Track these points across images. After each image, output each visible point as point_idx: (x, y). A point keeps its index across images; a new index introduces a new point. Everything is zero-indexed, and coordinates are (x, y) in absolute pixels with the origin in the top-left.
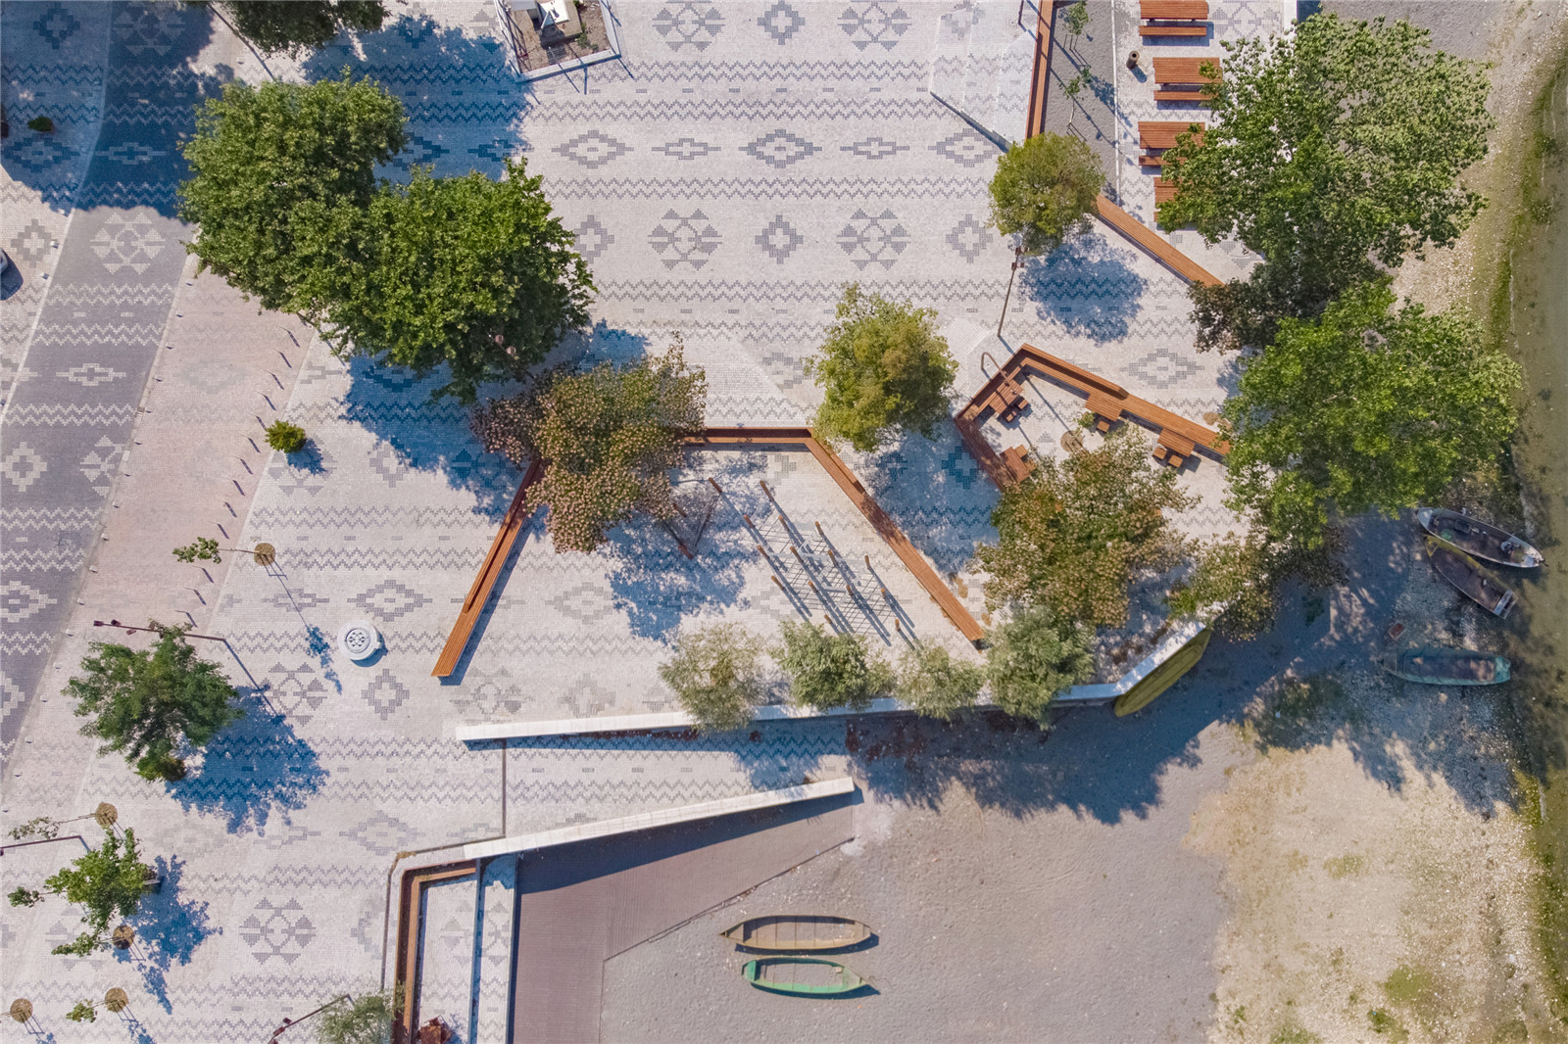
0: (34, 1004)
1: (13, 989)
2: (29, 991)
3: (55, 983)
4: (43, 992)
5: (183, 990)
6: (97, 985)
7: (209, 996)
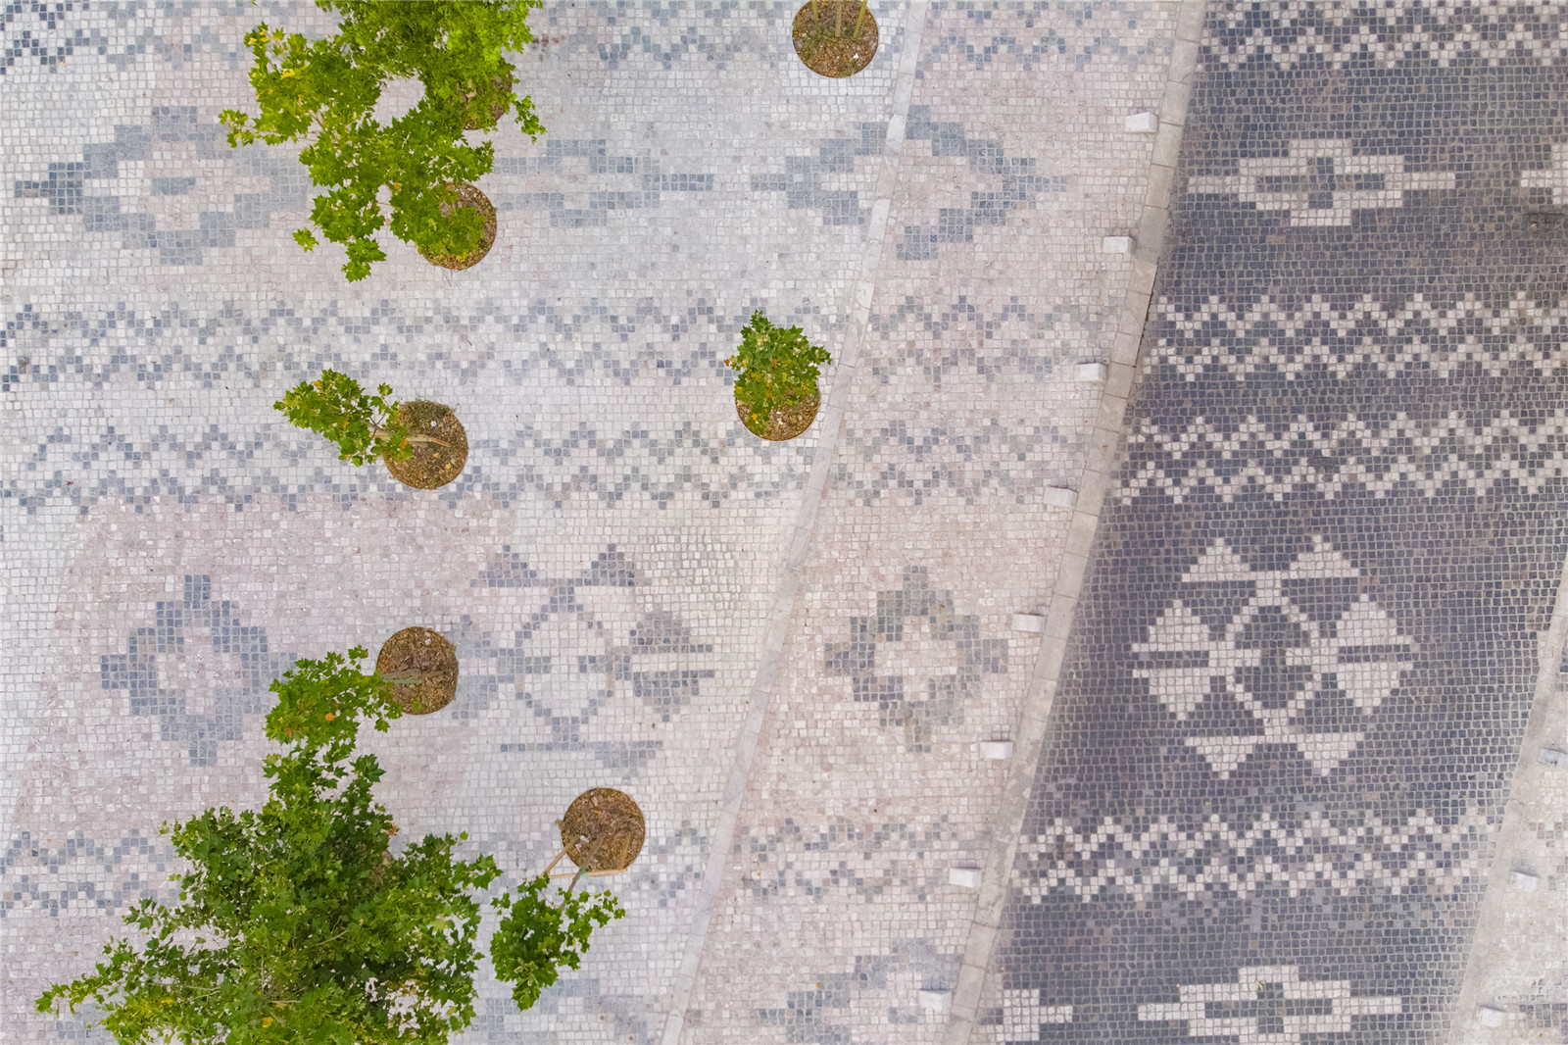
0: (731, 421)
1: (817, 472)
2: (758, 468)
3: (663, 498)
4: (702, 466)
5: (176, 489)
6: (505, 498)
7: (74, 472)
